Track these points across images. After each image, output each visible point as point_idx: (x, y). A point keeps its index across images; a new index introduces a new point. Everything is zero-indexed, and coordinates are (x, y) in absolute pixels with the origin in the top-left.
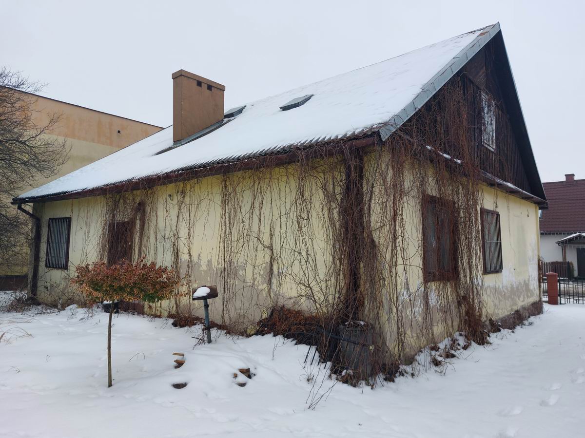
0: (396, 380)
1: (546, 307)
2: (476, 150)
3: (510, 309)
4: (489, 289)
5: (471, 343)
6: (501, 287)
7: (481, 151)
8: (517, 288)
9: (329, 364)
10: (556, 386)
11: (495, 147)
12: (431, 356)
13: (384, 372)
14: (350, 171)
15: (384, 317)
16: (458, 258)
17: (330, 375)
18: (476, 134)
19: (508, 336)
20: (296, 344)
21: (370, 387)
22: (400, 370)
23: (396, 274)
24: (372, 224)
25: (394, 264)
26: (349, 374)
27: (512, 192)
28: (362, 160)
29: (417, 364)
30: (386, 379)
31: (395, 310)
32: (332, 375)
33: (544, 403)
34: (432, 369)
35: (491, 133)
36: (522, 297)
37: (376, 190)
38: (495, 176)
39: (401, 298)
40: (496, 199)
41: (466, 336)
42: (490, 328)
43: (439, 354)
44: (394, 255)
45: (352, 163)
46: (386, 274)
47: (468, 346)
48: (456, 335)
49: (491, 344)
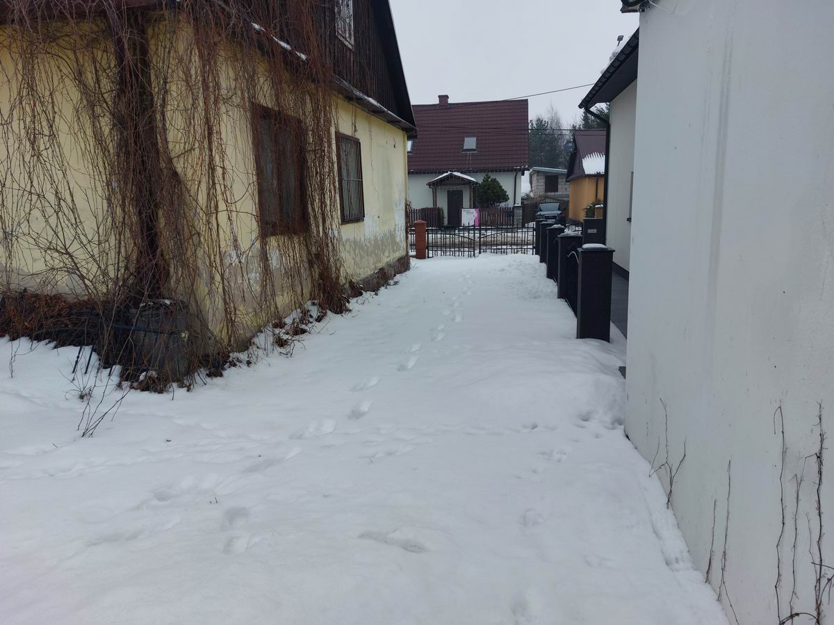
0: (225, 373)
1: (413, 262)
2: (328, 42)
3: (373, 267)
4: (348, 244)
5: (326, 312)
6: (362, 239)
7: (334, 45)
8: (382, 241)
9: (117, 369)
10: (416, 347)
11: (353, 43)
12: (274, 335)
13: (205, 366)
14: (122, 49)
15: (202, 288)
16: (307, 202)
17: (120, 383)
18: (328, 18)
19: (370, 299)
20: (56, 347)
21: (186, 389)
22: (231, 359)
23: (218, 225)
24: (171, 146)
25: (212, 210)
26: (150, 377)
27: (375, 111)
28: (143, 32)
29: (255, 348)
30: (209, 375)
31: (218, 278)
32: (123, 383)
33: (402, 368)
34: (276, 352)
35: (348, 21)
36: (387, 251)
37: (173, 88)
38: (353, 86)
39: (227, 261)
40: (355, 119)
41: (320, 305)
42: (350, 293)
43: (284, 331)
44: (211, 196)
45: (125, 36)
46: (201, 227)
47: (323, 316)
48: (308, 305)
49: (350, 311)
